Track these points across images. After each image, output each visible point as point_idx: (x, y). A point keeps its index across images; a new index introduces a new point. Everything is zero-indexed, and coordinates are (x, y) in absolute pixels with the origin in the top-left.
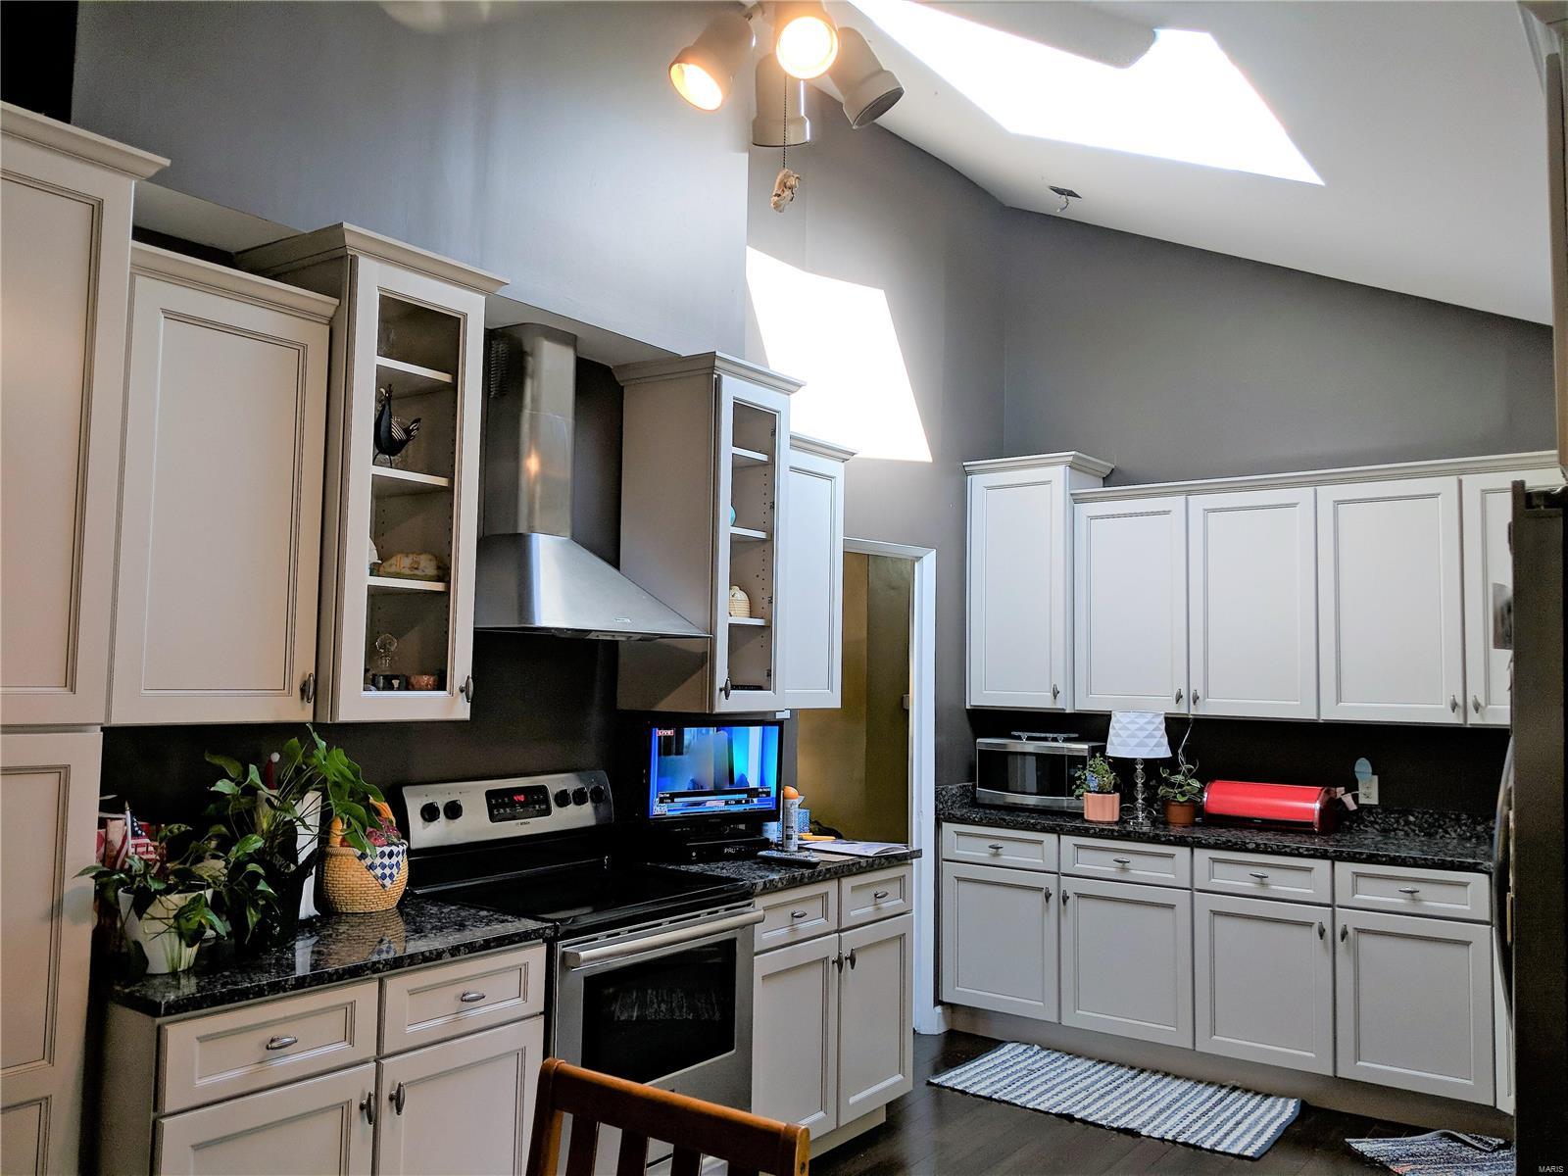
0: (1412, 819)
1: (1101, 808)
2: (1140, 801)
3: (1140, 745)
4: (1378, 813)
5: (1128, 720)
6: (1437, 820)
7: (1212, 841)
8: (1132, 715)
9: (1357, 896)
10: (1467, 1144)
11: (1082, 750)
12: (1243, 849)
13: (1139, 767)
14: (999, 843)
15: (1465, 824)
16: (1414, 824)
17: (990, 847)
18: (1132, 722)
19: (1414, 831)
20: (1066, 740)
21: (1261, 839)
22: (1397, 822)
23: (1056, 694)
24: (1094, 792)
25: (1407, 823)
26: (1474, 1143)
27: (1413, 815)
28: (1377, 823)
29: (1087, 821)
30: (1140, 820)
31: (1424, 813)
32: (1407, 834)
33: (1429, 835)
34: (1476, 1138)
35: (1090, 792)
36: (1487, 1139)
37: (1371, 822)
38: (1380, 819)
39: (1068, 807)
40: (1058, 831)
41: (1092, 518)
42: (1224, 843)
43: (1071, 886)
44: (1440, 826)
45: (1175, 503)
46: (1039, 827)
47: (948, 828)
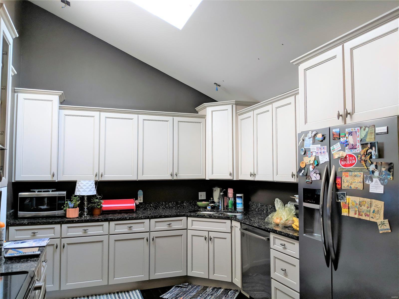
0: (152, 205)
1: (73, 213)
2: (86, 209)
3: (85, 191)
4: (143, 205)
5: (86, 183)
6: (158, 205)
7: (116, 218)
8: (87, 181)
9: (156, 228)
10: (181, 287)
11: (64, 194)
12: (126, 219)
13: (86, 198)
14: (35, 231)
15: (164, 205)
16: (152, 206)
17: (32, 233)
18: (87, 184)
19: (152, 208)
20: (52, 191)
21: (119, 216)
22: (148, 206)
23: (53, 176)
24: (71, 208)
25: (151, 206)
26: (183, 286)
27: (152, 204)
28: (143, 207)
29: (67, 218)
30: (86, 215)
31: (155, 203)
32: (150, 209)
33: (156, 209)
34: (184, 285)
35: (69, 208)
36: (185, 284)
37: (141, 207)
38: (144, 206)
39: (58, 215)
40: (61, 223)
41: (66, 115)
42: (120, 218)
43: (65, 241)
44: (158, 206)
45: (96, 114)
46: (54, 223)
47: (12, 229)
